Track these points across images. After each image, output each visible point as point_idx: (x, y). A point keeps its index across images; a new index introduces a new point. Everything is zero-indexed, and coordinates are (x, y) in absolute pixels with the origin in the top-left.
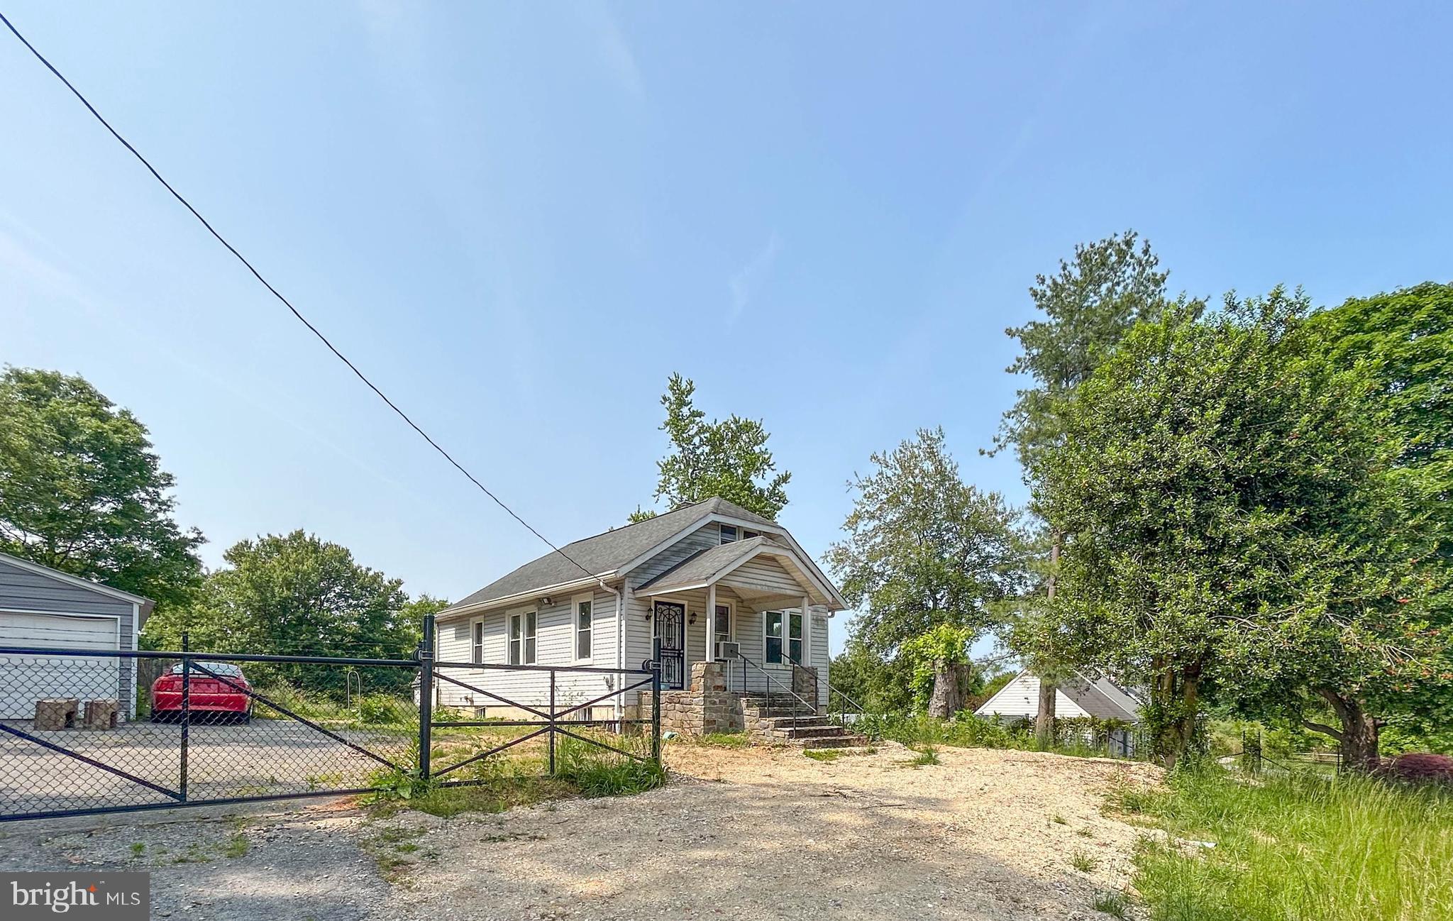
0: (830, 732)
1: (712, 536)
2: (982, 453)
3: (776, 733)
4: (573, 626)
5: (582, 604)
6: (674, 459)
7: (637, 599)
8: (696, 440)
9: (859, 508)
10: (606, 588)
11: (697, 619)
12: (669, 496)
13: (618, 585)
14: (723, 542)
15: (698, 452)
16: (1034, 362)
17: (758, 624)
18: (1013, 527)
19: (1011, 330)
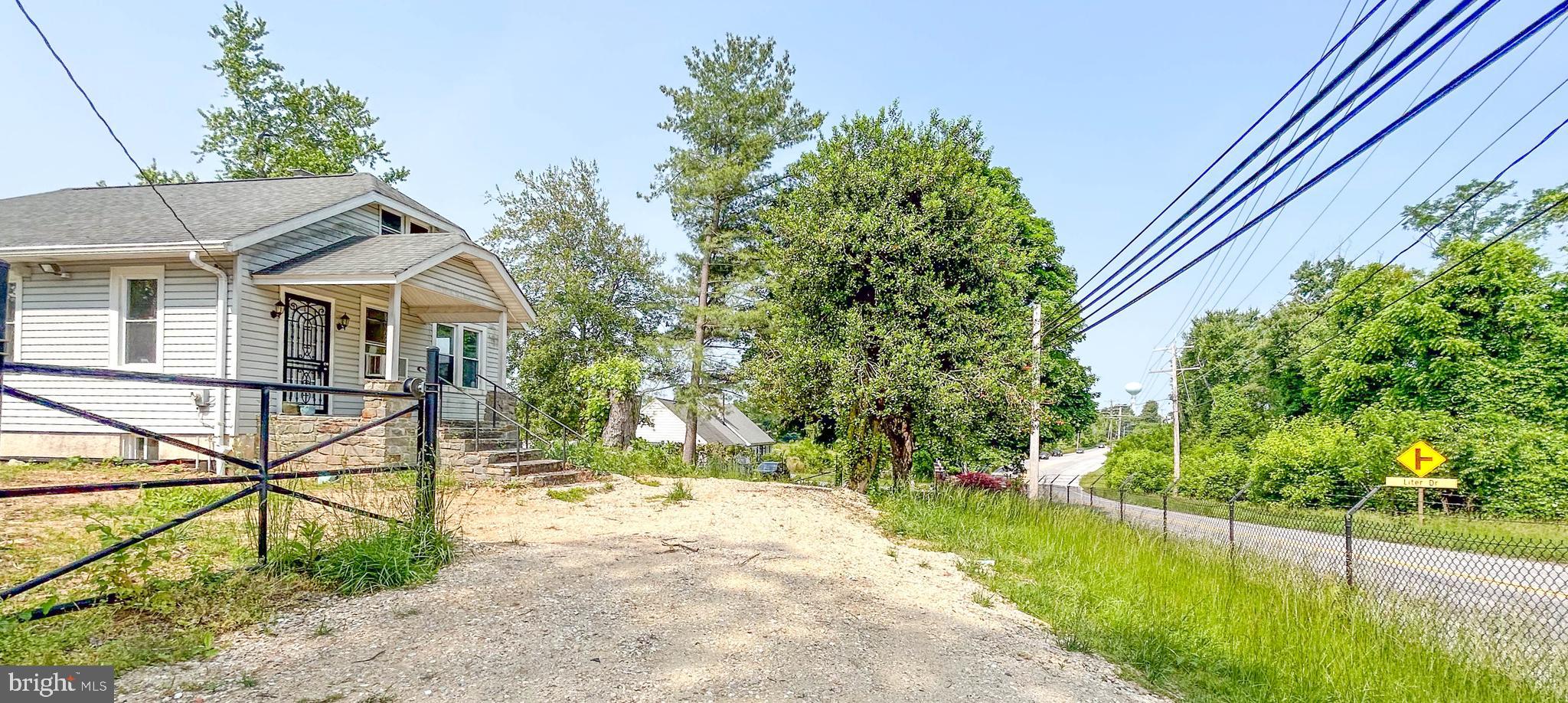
0: (551, 467)
1: (370, 221)
2: (639, 196)
3: (490, 470)
4: (113, 314)
5: (134, 284)
6: (231, 113)
7: (258, 287)
8: (270, 98)
9: (500, 224)
10: (200, 264)
11: (350, 324)
12: (223, 159)
13: (224, 263)
14: (384, 232)
15: (272, 113)
16: (686, 126)
17: (427, 338)
18: (655, 270)
19: (665, 89)
